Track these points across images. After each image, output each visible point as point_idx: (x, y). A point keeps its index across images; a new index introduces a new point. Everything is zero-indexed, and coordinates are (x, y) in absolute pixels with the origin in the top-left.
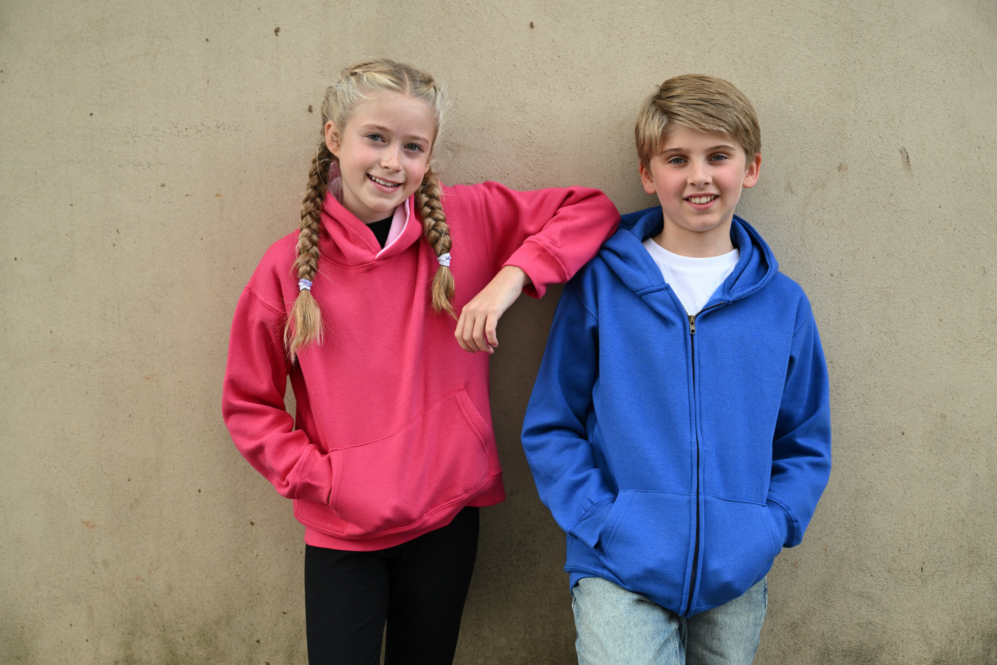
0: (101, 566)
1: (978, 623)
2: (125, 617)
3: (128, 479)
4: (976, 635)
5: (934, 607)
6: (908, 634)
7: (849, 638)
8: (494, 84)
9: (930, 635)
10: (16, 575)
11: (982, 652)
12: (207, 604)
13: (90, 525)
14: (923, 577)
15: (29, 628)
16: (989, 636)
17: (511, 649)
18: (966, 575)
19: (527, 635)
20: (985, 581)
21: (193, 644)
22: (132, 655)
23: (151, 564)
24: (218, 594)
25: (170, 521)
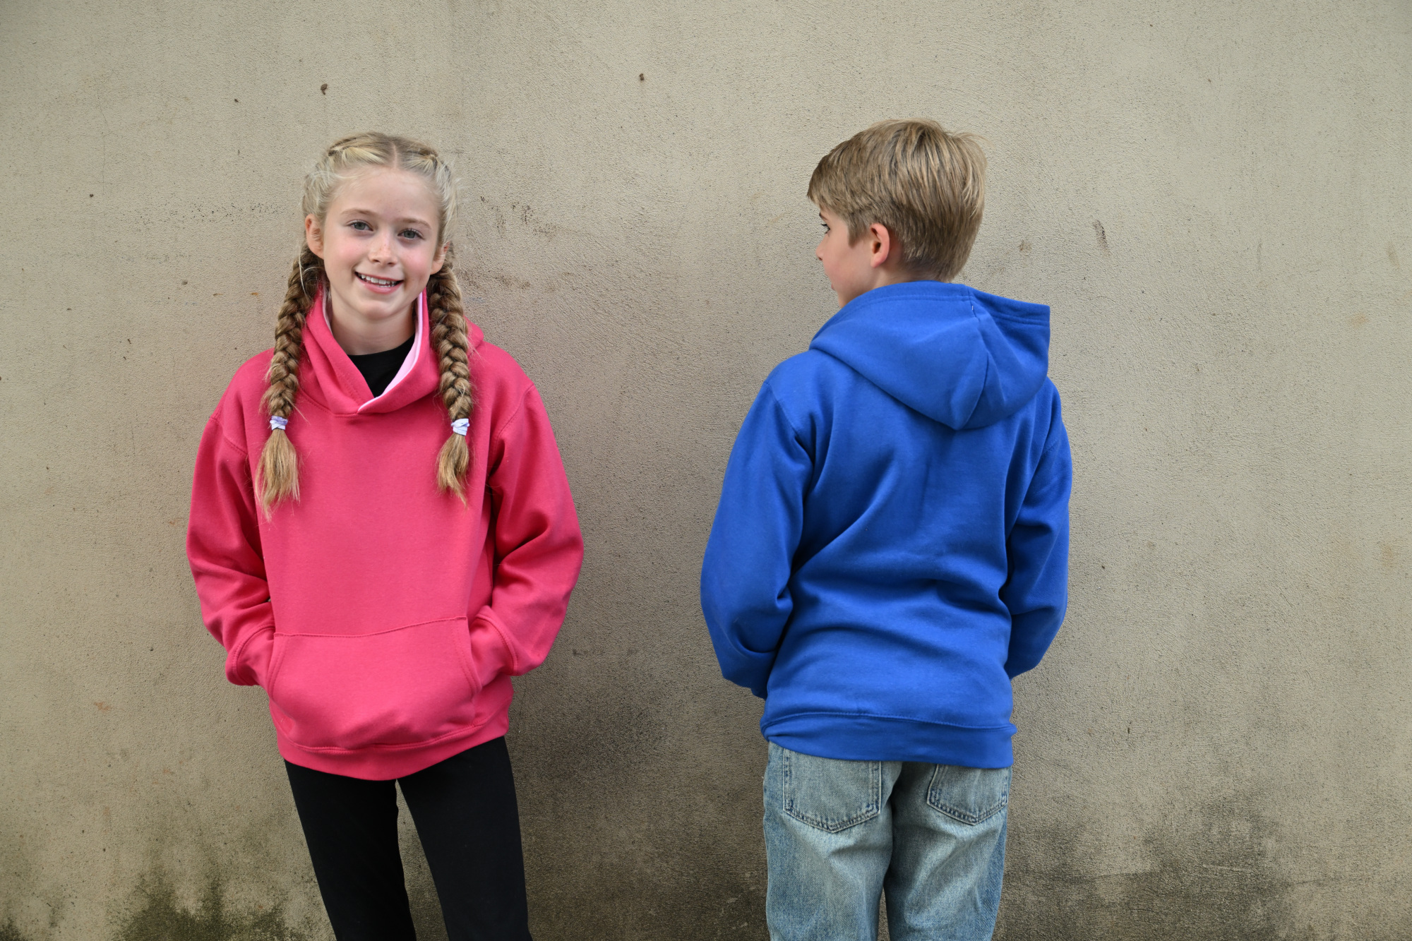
0: (120, 757)
1: (1197, 792)
2: (151, 819)
3: (150, 649)
4: (1195, 807)
5: (1144, 775)
6: (1113, 809)
7: (1043, 816)
8: (596, 151)
9: (1140, 809)
10: (13, 771)
11: (1202, 827)
12: (254, 800)
13: (104, 706)
14: (1130, 739)
15: (30, 837)
16: (1211, 808)
17: (633, 843)
18: (1181, 735)
19: (652, 825)
20: (1204, 742)
21: (237, 850)
22: (161, 867)
23: (182, 752)
24: (267, 788)
25: (204, 698)
